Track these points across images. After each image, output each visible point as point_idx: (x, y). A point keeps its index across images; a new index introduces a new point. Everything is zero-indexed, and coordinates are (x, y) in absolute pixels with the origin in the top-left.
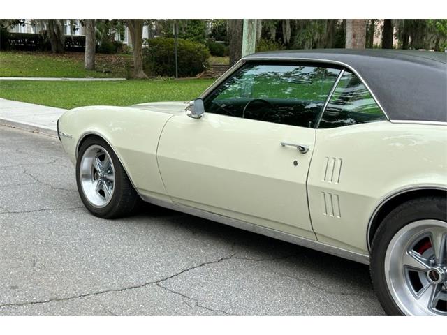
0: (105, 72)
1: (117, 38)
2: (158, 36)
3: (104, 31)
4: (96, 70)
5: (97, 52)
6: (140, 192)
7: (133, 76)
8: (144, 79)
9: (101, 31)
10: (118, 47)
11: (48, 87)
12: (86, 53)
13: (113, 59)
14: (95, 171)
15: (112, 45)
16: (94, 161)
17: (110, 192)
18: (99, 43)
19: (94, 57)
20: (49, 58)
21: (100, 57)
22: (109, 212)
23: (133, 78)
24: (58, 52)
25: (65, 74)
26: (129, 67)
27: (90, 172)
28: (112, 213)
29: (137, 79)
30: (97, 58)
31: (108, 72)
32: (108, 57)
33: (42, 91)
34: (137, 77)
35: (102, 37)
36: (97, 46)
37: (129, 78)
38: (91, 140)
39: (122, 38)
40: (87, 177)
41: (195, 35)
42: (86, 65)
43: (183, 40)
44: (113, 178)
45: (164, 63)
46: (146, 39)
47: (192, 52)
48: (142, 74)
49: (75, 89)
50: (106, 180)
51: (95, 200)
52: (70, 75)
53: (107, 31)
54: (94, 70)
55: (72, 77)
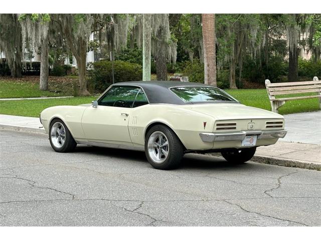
0: (57, 92)
1: (67, 62)
2: (102, 59)
3: (55, 56)
4: (49, 90)
5: (50, 75)
6: (76, 140)
7: (79, 94)
8: (88, 96)
9: (53, 56)
10: (68, 68)
11: (18, 104)
12: (41, 77)
13: (63, 80)
14: (57, 133)
15: (62, 68)
16: (57, 129)
17: (63, 142)
18: (52, 67)
19: (47, 80)
20: (9, 82)
21: (53, 80)
22: (63, 149)
23: (79, 96)
24: (16, 77)
25: (24, 95)
26: (76, 87)
27: (55, 134)
28: (64, 150)
29: (82, 96)
30: (50, 80)
31: (59, 92)
32: (59, 79)
33: (14, 107)
34: (82, 95)
35: (54, 62)
36: (50, 70)
37: (76, 95)
38: (56, 120)
39: (71, 61)
40: (53, 136)
41: (135, 57)
42: (41, 87)
43: (122, 62)
44: (65, 135)
45: (106, 83)
46: (91, 63)
47: (130, 72)
48: (86, 92)
49: (37, 104)
50: (62, 136)
51: (57, 145)
52: (28, 95)
53: (58, 57)
54: (47, 90)
55: (29, 97)
